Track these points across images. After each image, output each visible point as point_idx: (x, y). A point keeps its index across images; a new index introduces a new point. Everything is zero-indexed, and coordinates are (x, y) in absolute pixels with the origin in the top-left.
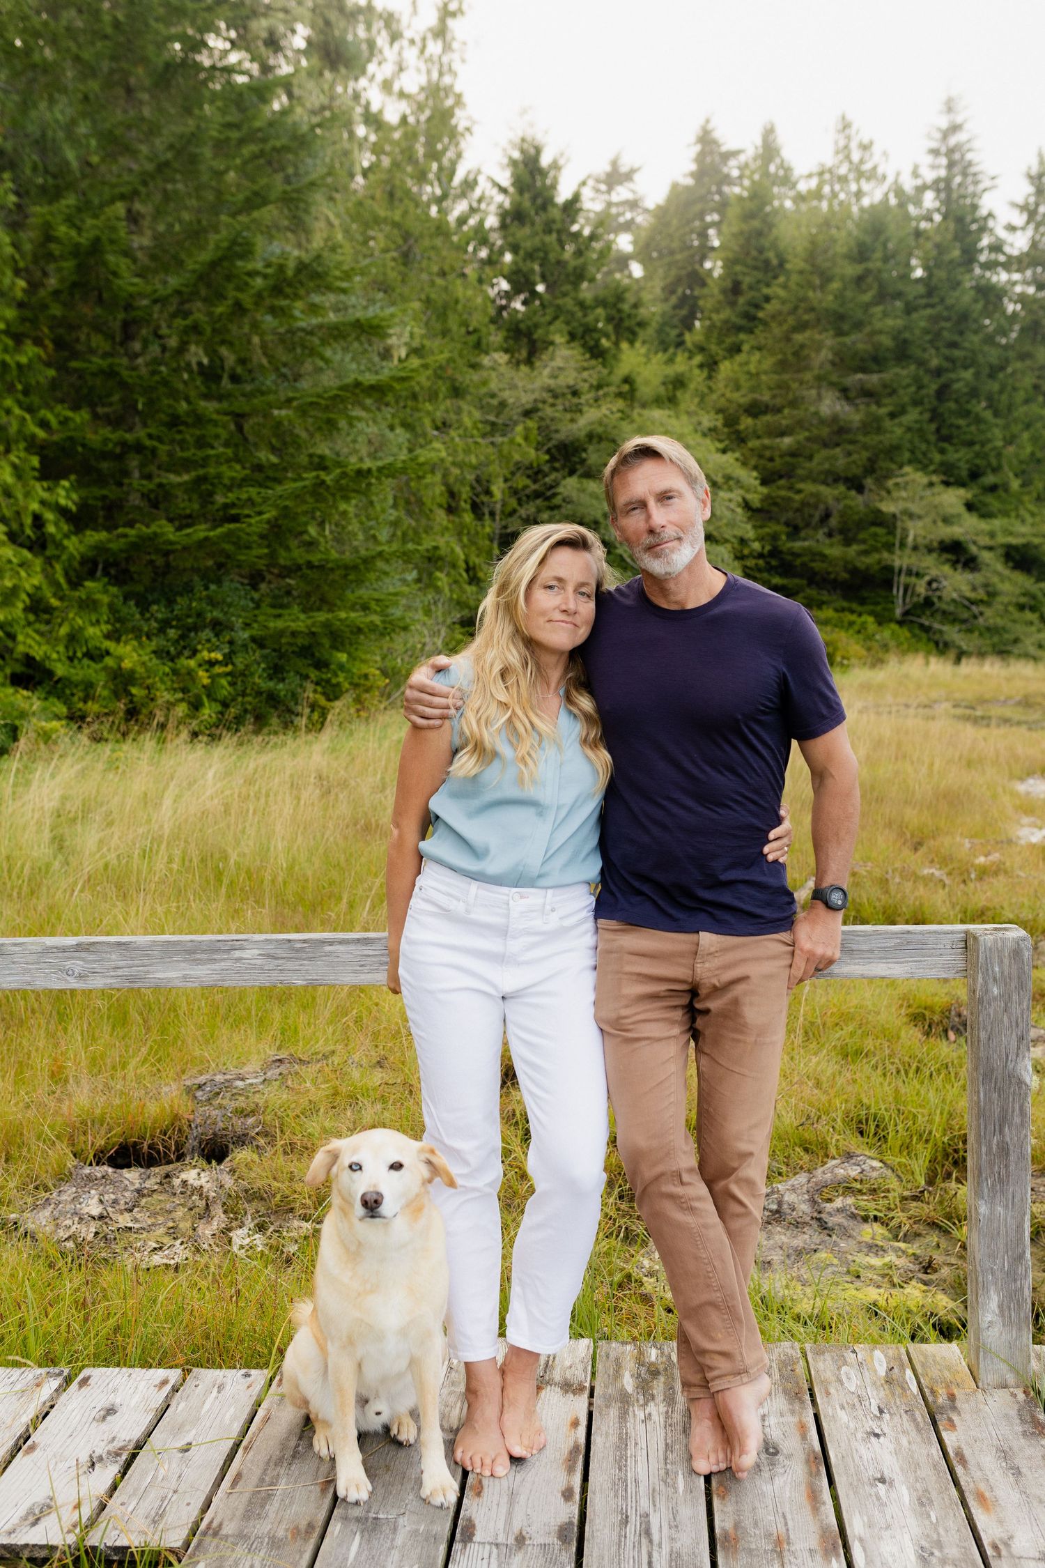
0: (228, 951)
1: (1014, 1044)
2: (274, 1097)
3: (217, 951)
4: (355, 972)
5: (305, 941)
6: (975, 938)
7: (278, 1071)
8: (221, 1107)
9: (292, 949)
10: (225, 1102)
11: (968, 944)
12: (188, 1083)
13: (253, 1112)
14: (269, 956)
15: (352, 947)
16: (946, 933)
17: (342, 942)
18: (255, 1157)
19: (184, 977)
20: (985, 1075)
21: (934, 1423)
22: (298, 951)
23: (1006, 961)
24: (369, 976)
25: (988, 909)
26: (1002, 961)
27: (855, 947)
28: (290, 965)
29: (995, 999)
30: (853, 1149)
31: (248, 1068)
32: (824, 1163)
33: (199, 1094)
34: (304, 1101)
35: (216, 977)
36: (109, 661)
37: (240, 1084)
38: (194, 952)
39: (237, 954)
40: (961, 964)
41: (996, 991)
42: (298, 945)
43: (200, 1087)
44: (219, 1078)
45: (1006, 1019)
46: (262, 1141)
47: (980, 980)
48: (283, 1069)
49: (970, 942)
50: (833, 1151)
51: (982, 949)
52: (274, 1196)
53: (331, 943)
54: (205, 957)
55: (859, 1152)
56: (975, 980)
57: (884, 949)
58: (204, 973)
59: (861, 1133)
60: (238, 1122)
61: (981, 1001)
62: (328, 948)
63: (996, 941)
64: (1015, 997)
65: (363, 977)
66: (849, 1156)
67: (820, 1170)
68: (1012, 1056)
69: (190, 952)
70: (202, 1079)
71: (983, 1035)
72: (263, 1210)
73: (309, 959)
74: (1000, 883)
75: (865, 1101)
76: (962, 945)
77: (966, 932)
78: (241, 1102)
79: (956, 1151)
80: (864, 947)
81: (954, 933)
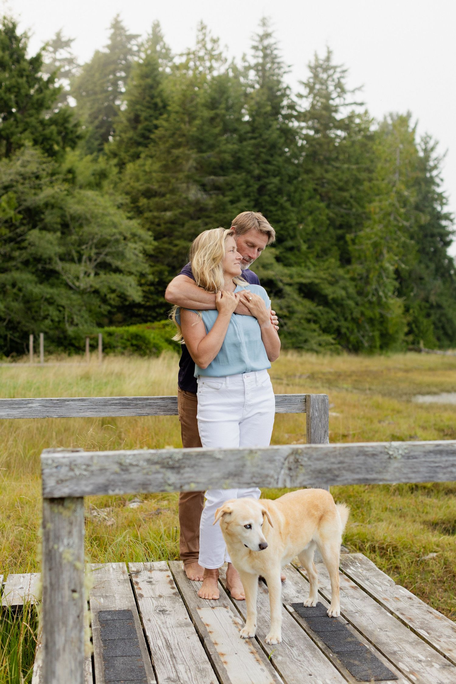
0: (26, 404)
1: (323, 434)
3: (22, 404)
4: (78, 412)
5: (58, 400)
6: (309, 396)
9: (53, 403)
11: (306, 400)
14: (43, 406)
15: (76, 402)
16: (299, 396)
19: (8, 414)
21: (298, 570)
22: (55, 404)
23: (320, 404)
24: (83, 414)
26: (318, 404)
28: (52, 409)
29: (316, 417)
35: (21, 415)
38: (13, 404)
39: (30, 405)
40: (303, 407)
41: (317, 414)
42: (55, 402)
45: (320, 425)
47: (311, 410)
49: (308, 399)
51: (312, 399)
54: (17, 406)
56: (309, 411)
58: (16, 413)
61: (312, 418)
63: (316, 396)
64: (323, 417)
65: (81, 414)
68: (322, 438)
69: (10, 404)
71: (312, 431)
73: (59, 407)
76: (304, 400)
77: (306, 396)
81: (301, 396)
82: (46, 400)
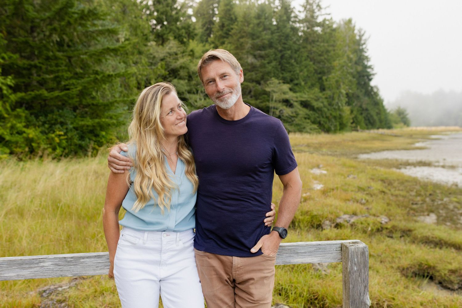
0: (37, 263)
1: (363, 289)
2: (73, 293)
3: (33, 263)
4: (94, 270)
5: (72, 258)
6: (346, 247)
7: (74, 283)
8: (52, 300)
9: (66, 261)
10: (54, 297)
11: (343, 249)
12: (41, 290)
13: (64, 301)
14: (56, 265)
15: (92, 259)
16: (334, 244)
17: (88, 257)
19: (18, 275)
20: (352, 302)
22: (69, 262)
23: (359, 256)
26: (358, 257)
27: (299, 251)
28: (65, 268)
29: (355, 272)
31: (64, 282)
33: (44, 294)
34: (84, 295)
35: (33, 275)
36: (25, 135)
37: (60, 289)
38: (22, 264)
39: (42, 264)
40: (340, 257)
41: (355, 268)
42: (69, 260)
43: (45, 291)
44: (52, 287)
45: (359, 279)
47: (350, 264)
48: (77, 282)
49: (344, 248)
51: (350, 252)
53: (83, 258)
54: (27, 266)
55: (280, 303)
56: (347, 264)
57: (310, 252)
58: (26, 273)
59: (280, 295)
61: (350, 272)
62: (82, 260)
63: (355, 249)
64: (363, 271)
65: (97, 272)
66: (277, 305)
68: (362, 294)
69: (21, 264)
70: (45, 288)
71: (351, 286)
73: (74, 265)
76: (340, 249)
77: (342, 244)
78: (60, 297)
80: (303, 251)
81: (336, 244)
82: (59, 258)
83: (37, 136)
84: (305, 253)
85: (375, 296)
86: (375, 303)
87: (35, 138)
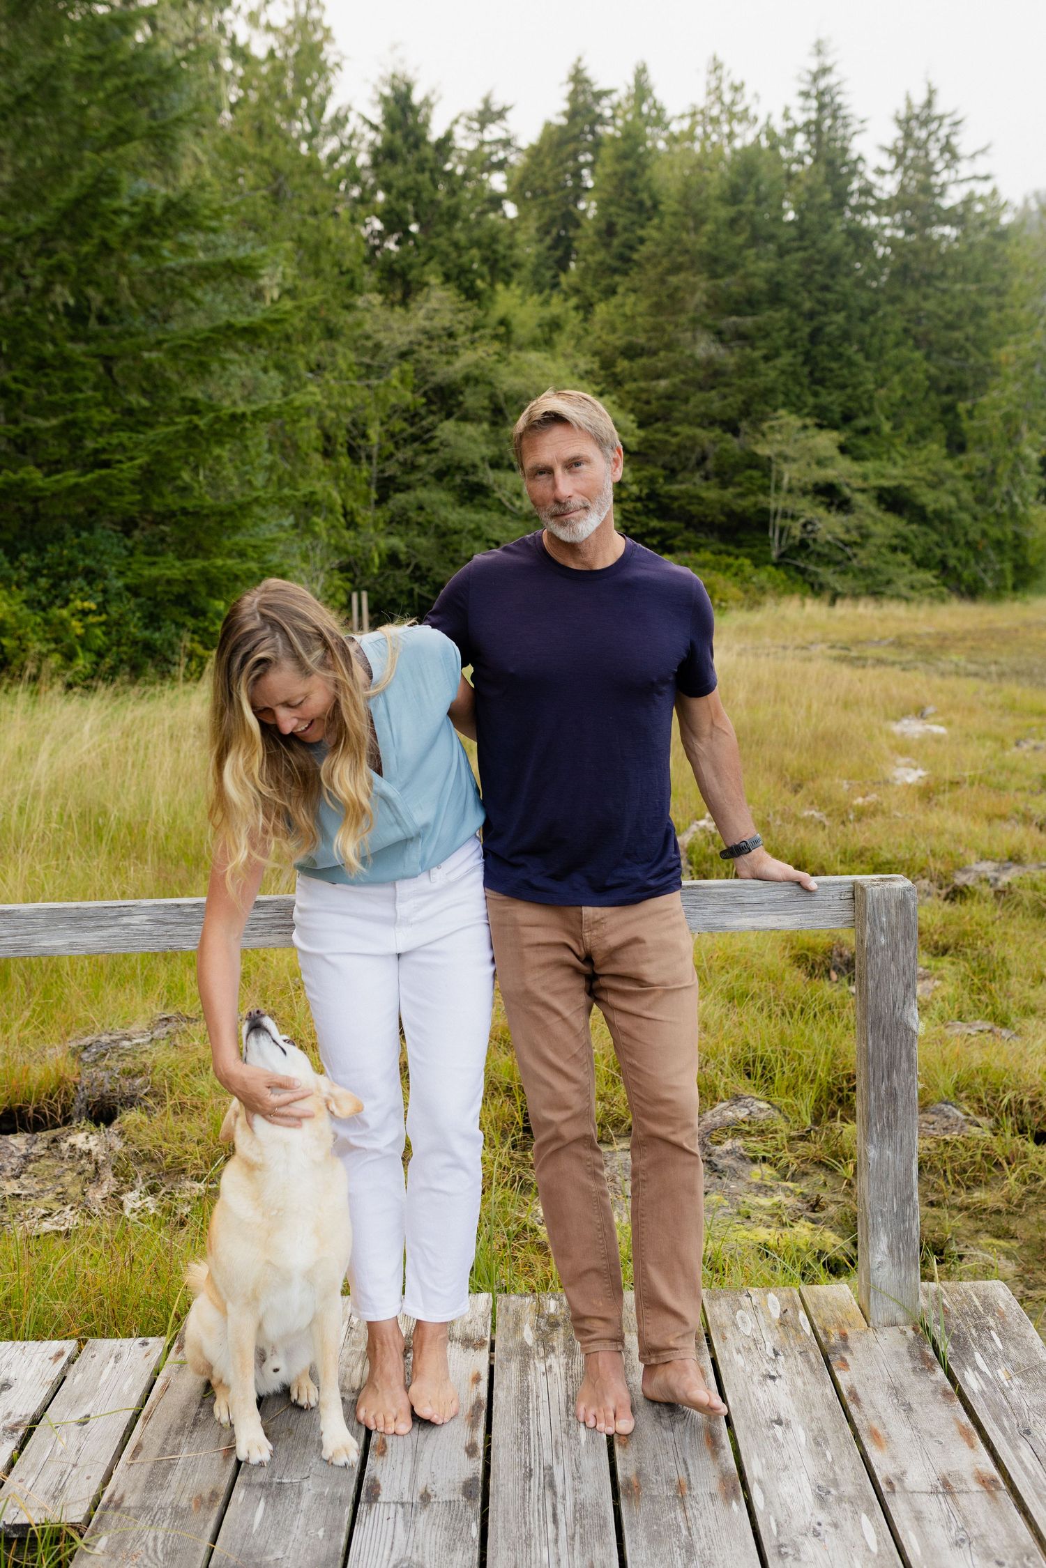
0: (115, 918)
1: (901, 991)
2: (161, 1056)
3: (104, 917)
5: (195, 906)
6: (863, 889)
7: (165, 1030)
8: (107, 1068)
9: (182, 914)
10: (112, 1063)
11: (856, 895)
12: (74, 1045)
13: (141, 1073)
14: (159, 921)
16: (834, 884)
18: (145, 1118)
19: (71, 945)
20: (873, 1022)
21: (828, 1363)
22: (188, 915)
23: (893, 911)
25: (867, 849)
26: (889, 912)
27: (746, 900)
28: (180, 930)
29: (882, 948)
30: (741, 1091)
31: (135, 1028)
32: (713, 1106)
33: (85, 1055)
34: (193, 1060)
35: (104, 944)
37: (126, 1044)
38: (81, 919)
39: (125, 920)
40: (848, 915)
41: (883, 941)
42: (188, 910)
43: (86, 1048)
44: (105, 1039)
45: (893, 968)
46: (150, 1102)
47: (868, 930)
48: (170, 1027)
49: (858, 893)
50: (721, 1094)
51: (869, 900)
52: (165, 1157)
54: (92, 923)
55: (746, 1094)
56: (863, 930)
57: (774, 902)
58: (91, 940)
59: (749, 1075)
60: (125, 1083)
61: (869, 950)
63: (883, 891)
64: (901, 946)
66: (737, 1098)
67: (709, 1113)
68: (899, 1004)
69: (77, 919)
70: (87, 1040)
71: (871, 984)
72: (154, 1172)
74: (878, 823)
75: (752, 1043)
76: (850, 895)
77: (854, 883)
78: (128, 1063)
79: (840, 1090)
80: (755, 900)
81: (842, 884)
82: (166, 906)
83: (14, 614)
84: (761, 904)
85: (1030, 1082)
86: (1027, 1100)
87: (11, 620)
